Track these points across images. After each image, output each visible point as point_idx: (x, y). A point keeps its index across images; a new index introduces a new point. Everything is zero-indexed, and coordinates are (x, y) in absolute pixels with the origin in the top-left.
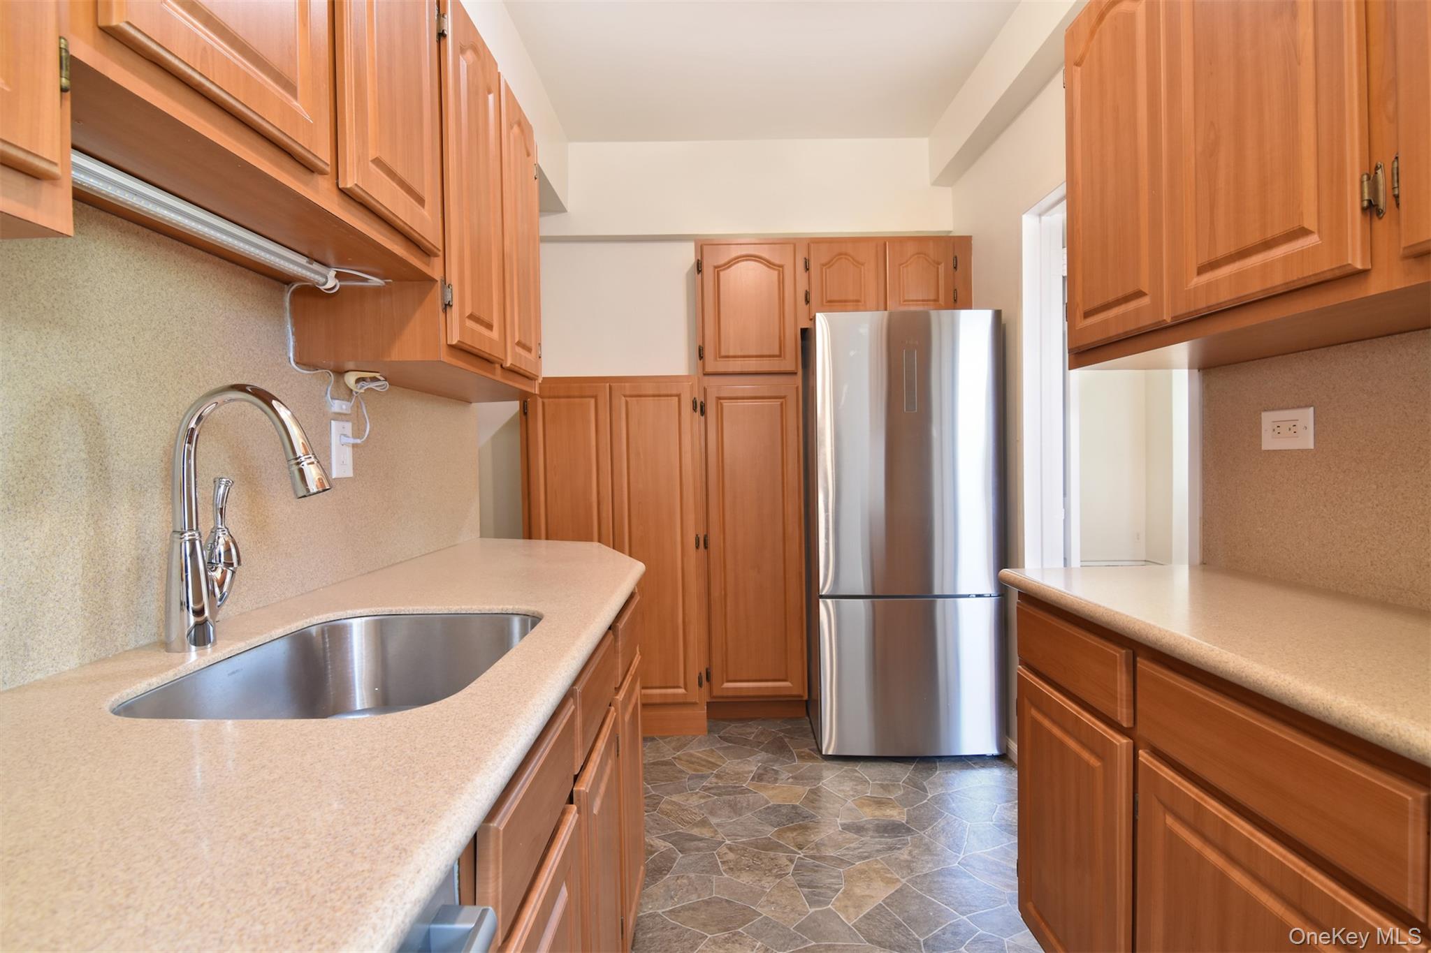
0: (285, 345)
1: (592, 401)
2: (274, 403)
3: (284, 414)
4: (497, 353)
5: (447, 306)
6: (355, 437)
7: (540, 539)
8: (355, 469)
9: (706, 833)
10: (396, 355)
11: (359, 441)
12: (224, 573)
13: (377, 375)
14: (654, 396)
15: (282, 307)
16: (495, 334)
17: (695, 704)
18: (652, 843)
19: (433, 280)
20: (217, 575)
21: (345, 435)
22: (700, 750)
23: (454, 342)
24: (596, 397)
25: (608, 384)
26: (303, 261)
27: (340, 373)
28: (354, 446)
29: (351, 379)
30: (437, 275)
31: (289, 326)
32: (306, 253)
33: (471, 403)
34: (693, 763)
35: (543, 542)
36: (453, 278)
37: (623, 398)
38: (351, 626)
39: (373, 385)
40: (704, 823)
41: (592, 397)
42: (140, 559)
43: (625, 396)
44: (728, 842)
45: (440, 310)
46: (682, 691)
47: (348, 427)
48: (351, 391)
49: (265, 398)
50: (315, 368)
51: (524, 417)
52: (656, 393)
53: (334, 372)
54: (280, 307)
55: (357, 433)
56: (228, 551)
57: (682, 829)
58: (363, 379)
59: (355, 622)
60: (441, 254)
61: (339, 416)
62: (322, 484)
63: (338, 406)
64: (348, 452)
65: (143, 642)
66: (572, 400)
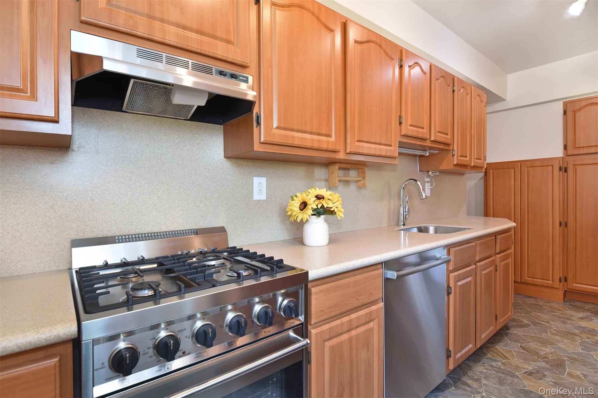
0: (417, 167)
1: (513, 170)
2: (417, 181)
3: (419, 183)
4: (468, 163)
5: (453, 155)
6: (431, 186)
7: (490, 217)
8: (431, 195)
9: (547, 324)
10: (441, 168)
11: (432, 188)
12: (407, 213)
13: (437, 172)
14: (540, 166)
15: (417, 159)
16: (468, 159)
17: (557, 288)
18: (523, 320)
19: (450, 150)
20: (406, 213)
21: (429, 186)
22: (557, 305)
23: (455, 164)
24: (514, 168)
25: (520, 163)
26: (422, 151)
27: (428, 172)
28: (431, 189)
29: (430, 173)
30: (451, 149)
31: (418, 163)
32: (422, 150)
33: (464, 174)
34: (551, 308)
35: (492, 218)
36: (455, 148)
37: (526, 168)
38: (430, 228)
39: (436, 174)
40: (547, 322)
41: (513, 168)
42: (394, 210)
43: (527, 167)
44: (555, 328)
45: (452, 157)
46: (551, 282)
47: (429, 184)
48: (430, 176)
49: (416, 181)
50: (423, 171)
51: (485, 177)
52: (541, 165)
53: (426, 172)
54: (416, 159)
55: (431, 185)
56: (408, 210)
57: (536, 321)
58: (433, 173)
59: (431, 227)
60: (452, 144)
61: (427, 182)
62: (426, 197)
63: (427, 180)
64: (429, 190)
65: (394, 224)
66: (504, 170)
